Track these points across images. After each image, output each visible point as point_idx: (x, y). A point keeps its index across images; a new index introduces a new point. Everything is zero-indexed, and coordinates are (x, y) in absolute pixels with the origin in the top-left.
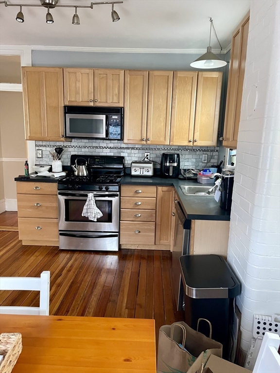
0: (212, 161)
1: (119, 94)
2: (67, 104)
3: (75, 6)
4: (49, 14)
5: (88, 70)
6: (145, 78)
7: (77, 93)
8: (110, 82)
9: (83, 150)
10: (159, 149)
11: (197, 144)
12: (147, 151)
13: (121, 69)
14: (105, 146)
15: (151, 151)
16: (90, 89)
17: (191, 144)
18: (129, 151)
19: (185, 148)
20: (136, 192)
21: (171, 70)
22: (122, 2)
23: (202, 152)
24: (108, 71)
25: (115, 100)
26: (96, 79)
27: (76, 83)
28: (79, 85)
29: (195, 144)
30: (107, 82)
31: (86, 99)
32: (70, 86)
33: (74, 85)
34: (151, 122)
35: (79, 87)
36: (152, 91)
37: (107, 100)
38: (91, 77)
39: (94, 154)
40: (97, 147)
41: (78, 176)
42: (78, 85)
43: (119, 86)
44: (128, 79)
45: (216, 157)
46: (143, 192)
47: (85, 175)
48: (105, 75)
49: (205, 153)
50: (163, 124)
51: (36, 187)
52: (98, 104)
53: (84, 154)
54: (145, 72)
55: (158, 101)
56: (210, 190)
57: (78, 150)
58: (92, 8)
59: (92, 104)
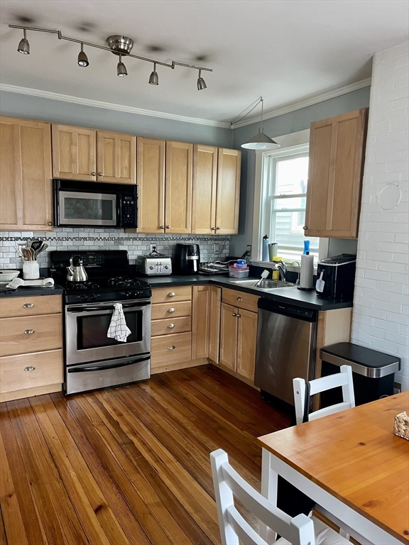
0: (225, 251)
1: (130, 166)
2: (57, 175)
3: (154, 62)
4: (121, 64)
5: (89, 131)
6: (161, 149)
7: (72, 161)
8: (118, 150)
9: (65, 243)
10: (167, 239)
11: (220, 232)
12: (152, 242)
13: (133, 134)
14: (98, 236)
15: (158, 242)
16: (92, 158)
17: (213, 232)
18: (130, 242)
19: (204, 238)
20: (169, 296)
21: (190, 143)
22: (211, 70)
23: (213, 242)
24: (116, 136)
25: (125, 174)
26: (100, 144)
27: (70, 148)
28: (75, 150)
29: (218, 232)
30: (114, 149)
31: (85, 170)
32: (61, 151)
33: (67, 149)
34: (169, 204)
35: (75, 154)
36: (170, 167)
37: (114, 174)
38: (93, 140)
39: (81, 248)
40: (85, 239)
41: (75, 282)
42: (73, 150)
43: (130, 156)
44: (141, 149)
45: (228, 247)
46: (176, 295)
47: (85, 280)
48: (111, 141)
49: (216, 242)
50: (183, 208)
51: (26, 305)
52: (102, 179)
53: (66, 249)
54: (162, 142)
55: (176, 178)
56: (259, 284)
57: (57, 243)
58: (173, 68)
59: (94, 179)
